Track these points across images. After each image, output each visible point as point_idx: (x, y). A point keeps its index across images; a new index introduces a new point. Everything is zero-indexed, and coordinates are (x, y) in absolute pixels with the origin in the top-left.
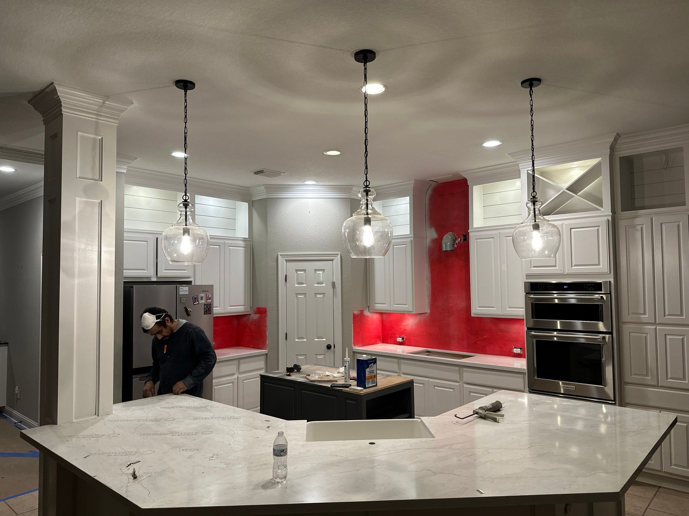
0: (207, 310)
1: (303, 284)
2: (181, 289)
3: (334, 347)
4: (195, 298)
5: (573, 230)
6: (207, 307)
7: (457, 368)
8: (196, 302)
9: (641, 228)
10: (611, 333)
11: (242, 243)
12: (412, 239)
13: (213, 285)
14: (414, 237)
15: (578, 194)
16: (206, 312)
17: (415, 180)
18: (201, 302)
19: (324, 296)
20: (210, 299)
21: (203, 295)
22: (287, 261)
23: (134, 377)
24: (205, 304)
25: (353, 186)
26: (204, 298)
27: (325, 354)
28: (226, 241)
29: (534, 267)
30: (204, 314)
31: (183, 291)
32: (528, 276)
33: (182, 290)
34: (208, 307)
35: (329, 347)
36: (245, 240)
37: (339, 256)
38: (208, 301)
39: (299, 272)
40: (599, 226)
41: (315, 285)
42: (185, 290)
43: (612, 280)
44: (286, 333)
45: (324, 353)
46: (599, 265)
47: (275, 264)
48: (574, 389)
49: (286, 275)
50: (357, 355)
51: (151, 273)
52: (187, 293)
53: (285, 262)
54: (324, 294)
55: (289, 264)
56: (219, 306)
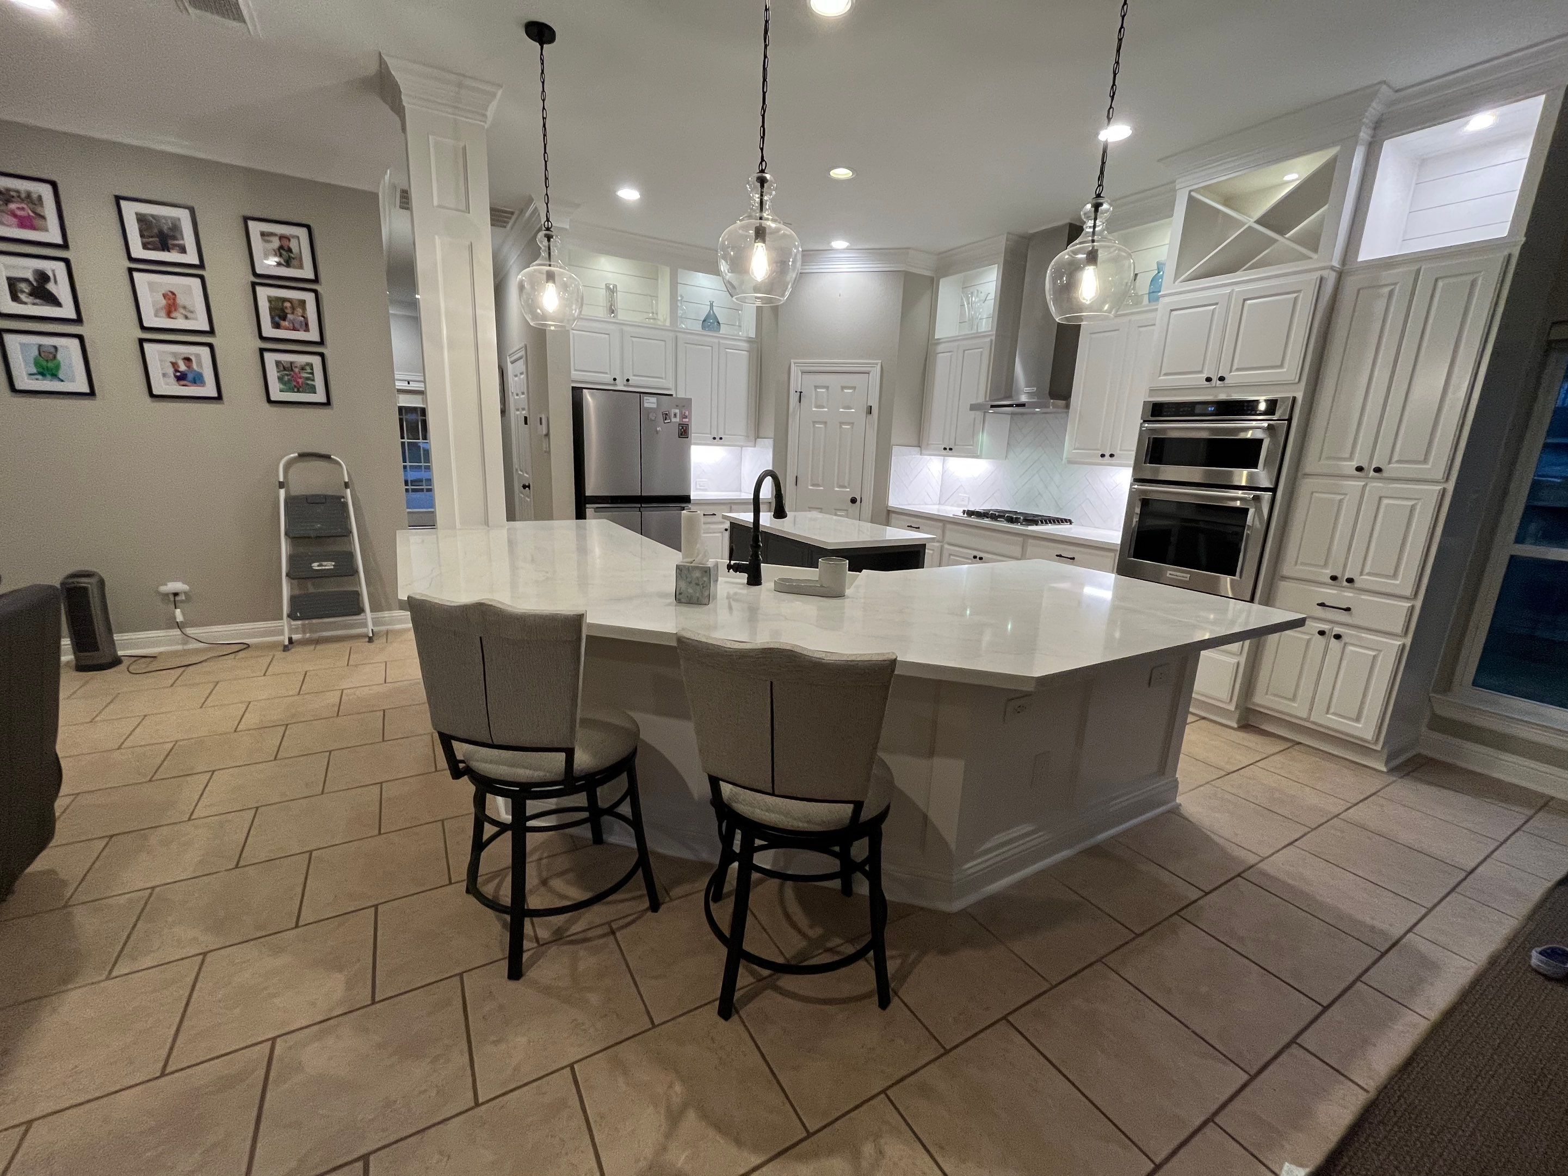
0: (683, 433)
1: (823, 407)
3: (861, 501)
4: (666, 414)
5: (1249, 302)
6: (683, 428)
7: (1020, 539)
8: (668, 420)
9: (1391, 293)
10: (1274, 490)
11: (745, 345)
12: (993, 338)
13: (691, 399)
14: (997, 336)
15: (1287, 236)
16: (681, 435)
17: (1009, 233)
18: (674, 420)
19: (852, 427)
20: (686, 417)
21: (677, 411)
22: (803, 372)
23: (587, 506)
24: (680, 424)
25: (909, 248)
26: (678, 416)
27: (847, 510)
28: (722, 341)
29: (1166, 374)
30: (679, 437)
31: (650, 403)
32: (1152, 391)
33: (647, 401)
34: (685, 428)
35: (853, 501)
36: (749, 341)
37: (879, 367)
38: (684, 420)
39: (818, 390)
40: (1299, 291)
41: (841, 410)
42: (652, 400)
43: (1300, 396)
44: (797, 476)
46: (1281, 366)
47: (786, 376)
48: (1188, 579)
49: (801, 392)
50: (894, 515)
51: (615, 379)
52: (655, 406)
53: (800, 373)
54: (853, 423)
55: (805, 376)
56: (709, 432)
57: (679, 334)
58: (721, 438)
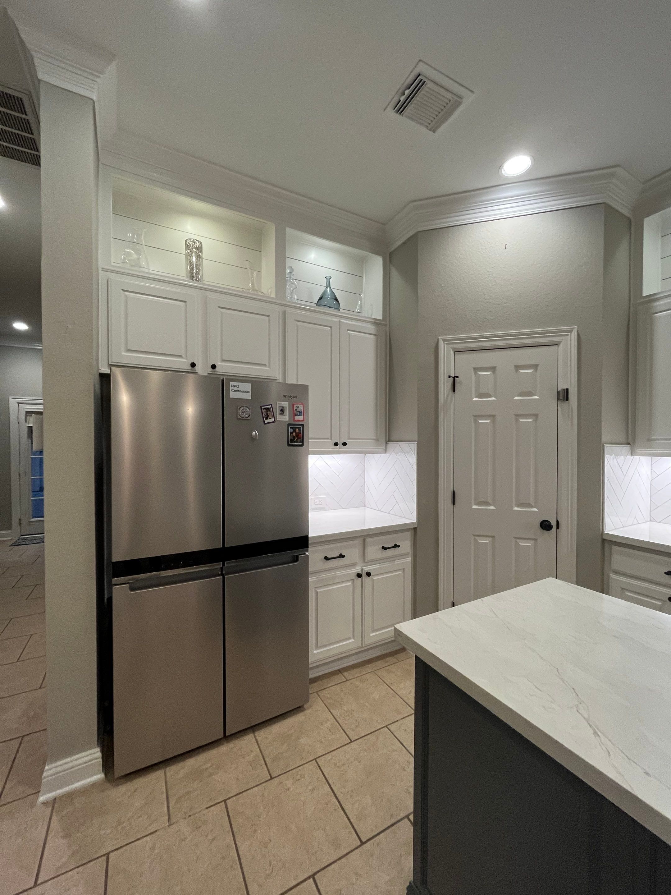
0: (294, 437)
1: (489, 396)
2: (234, 386)
3: (558, 527)
4: (268, 409)
6: (294, 431)
8: (270, 418)
11: (371, 328)
13: (308, 386)
16: (292, 441)
19: (536, 420)
20: (300, 413)
21: (286, 404)
22: (456, 351)
23: (115, 581)
24: (289, 425)
26: (287, 412)
27: (535, 540)
28: (342, 321)
30: (289, 445)
31: (239, 391)
33: (235, 388)
34: (297, 430)
35: (546, 526)
37: (574, 335)
38: (297, 418)
39: (480, 373)
41: (516, 398)
42: (243, 390)
44: (454, 492)
45: (534, 537)
47: (432, 358)
49: (454, 377)
50: (615, 548)
51: (193, 365)
52: (248, 396)
53: (452, 353)
54: (536, 415)
55: (459, 357)
56: (329, 438)
57: (288, 310)
58: (345, 444)
